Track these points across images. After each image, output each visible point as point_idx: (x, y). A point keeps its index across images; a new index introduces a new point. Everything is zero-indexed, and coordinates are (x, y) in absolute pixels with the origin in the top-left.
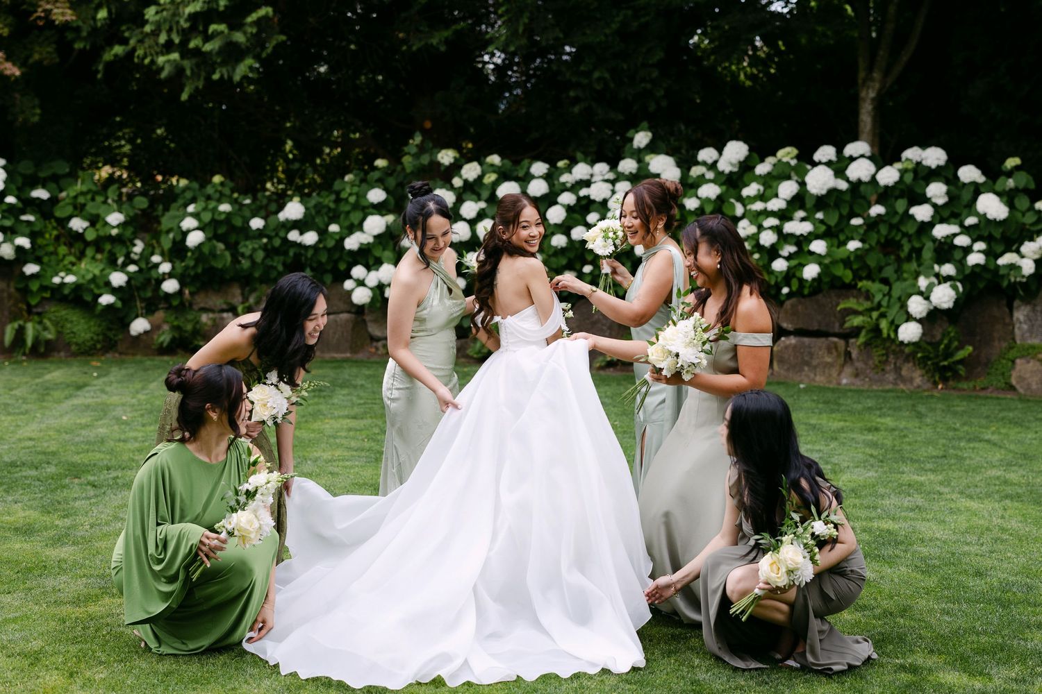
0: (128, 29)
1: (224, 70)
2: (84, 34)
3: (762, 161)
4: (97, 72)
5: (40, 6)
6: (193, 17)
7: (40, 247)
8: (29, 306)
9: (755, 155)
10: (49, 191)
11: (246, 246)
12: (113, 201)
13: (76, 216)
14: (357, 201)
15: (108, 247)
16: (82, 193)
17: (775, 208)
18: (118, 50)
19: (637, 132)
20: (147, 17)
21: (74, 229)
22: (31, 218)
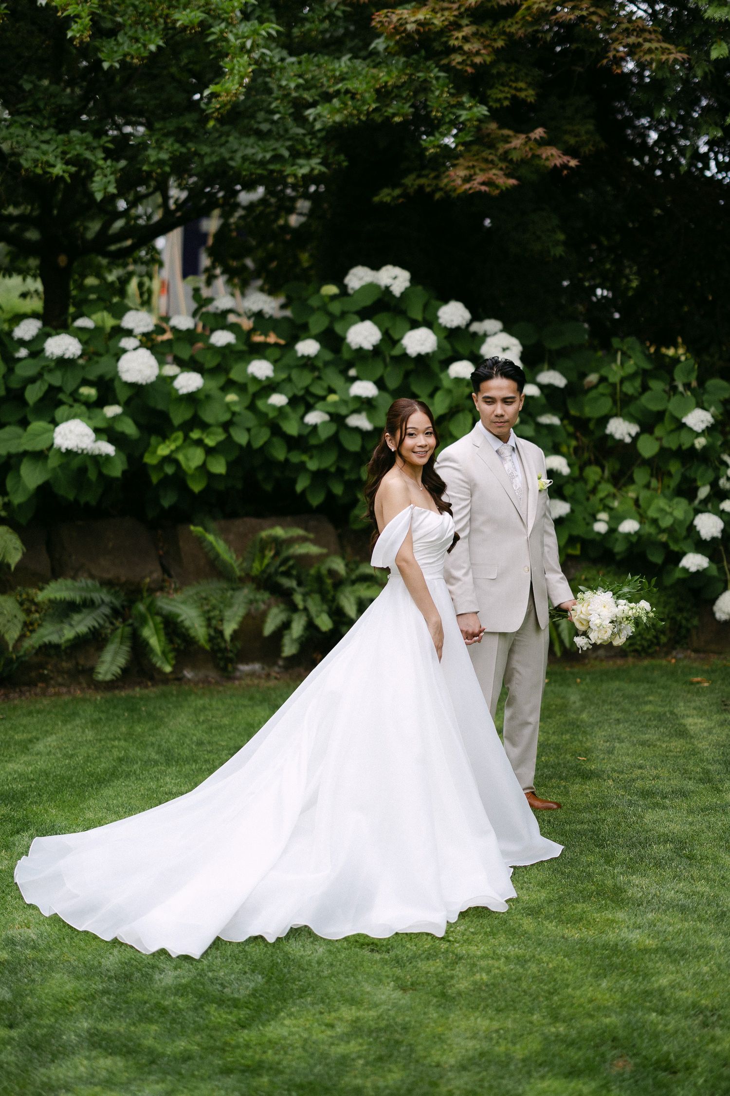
10: (562, 374)
13: (616, 415)
15: (680, 468)
21: (618, 436)
22: (555, 420)
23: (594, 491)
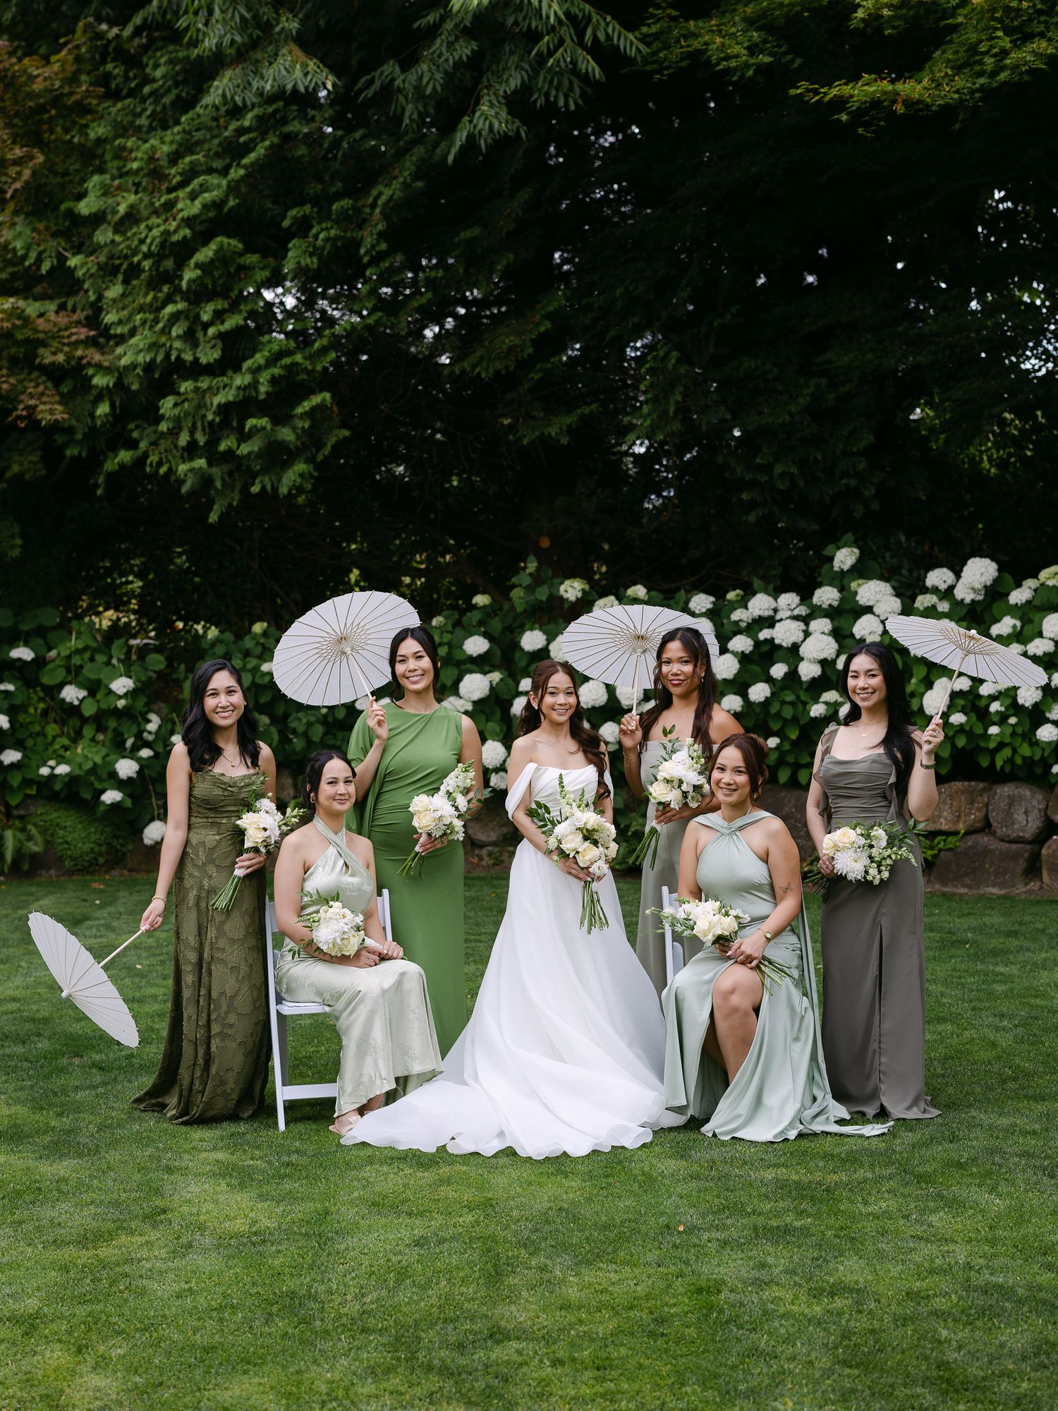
0: (137, 427)
1: (267, 479)
2: (79, 436)
3: (1019, 585)
4: (96, 486)
5: (22, 401)
6: (224, 409)
7: (22, 725)
8: (7, 806)
9: (1008, 577)
10: (33, 649)
11: (299, 719)
12: (119, 660)
13: (70, 683)
14: (449, 653)
15: (112, 724)
16: (78, 652)
17: (1039, 653)
18: (125, 456)
19: (839, 548)
20: (161, 411)
21: (68, 700)
22: (11, 687)
23: (52, 743)
